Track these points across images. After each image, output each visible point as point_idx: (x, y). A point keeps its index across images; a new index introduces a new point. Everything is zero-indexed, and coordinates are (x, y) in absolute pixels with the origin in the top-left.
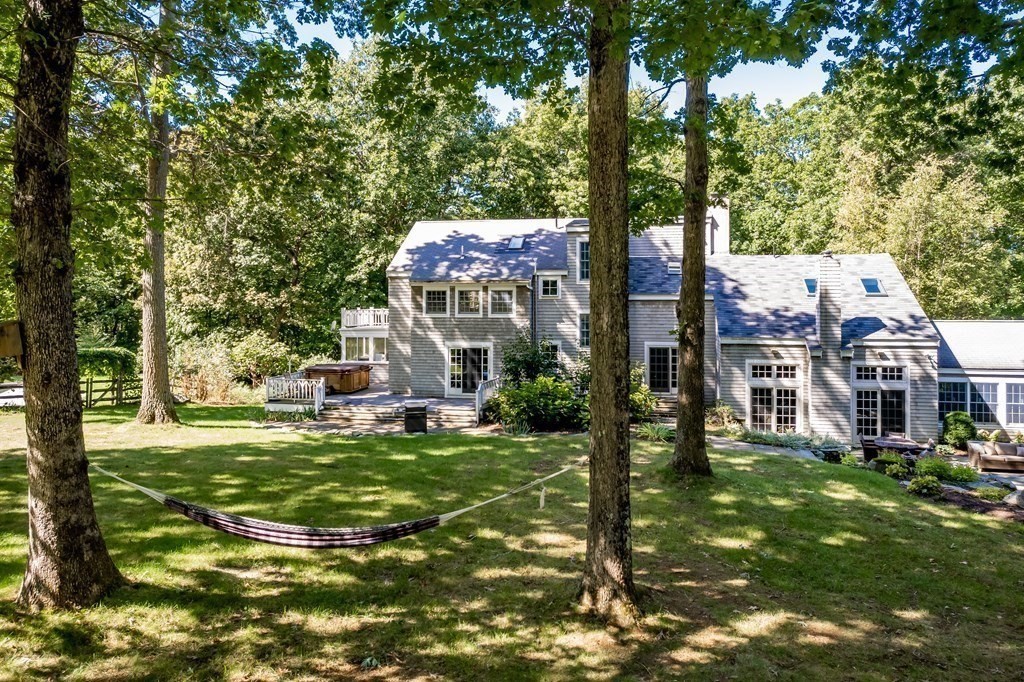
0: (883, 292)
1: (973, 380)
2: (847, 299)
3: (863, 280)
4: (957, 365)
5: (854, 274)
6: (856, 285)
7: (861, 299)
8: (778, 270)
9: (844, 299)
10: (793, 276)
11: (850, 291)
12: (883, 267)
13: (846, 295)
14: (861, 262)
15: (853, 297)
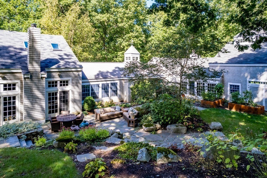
0: (60, 49)
1: (91, 83)
2: (45, 51)
3: (52, 44)
4: (86, 79)
5: (48, 42)
6: (49, 46)
7: (51, 52)
8: (11, 37)
9: (43, 51)
10: (19, 40)
11: (46, 48)
12: (60, 40)
13: (44, 50)
14: (52, 38)
15: (47, 50)
